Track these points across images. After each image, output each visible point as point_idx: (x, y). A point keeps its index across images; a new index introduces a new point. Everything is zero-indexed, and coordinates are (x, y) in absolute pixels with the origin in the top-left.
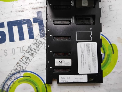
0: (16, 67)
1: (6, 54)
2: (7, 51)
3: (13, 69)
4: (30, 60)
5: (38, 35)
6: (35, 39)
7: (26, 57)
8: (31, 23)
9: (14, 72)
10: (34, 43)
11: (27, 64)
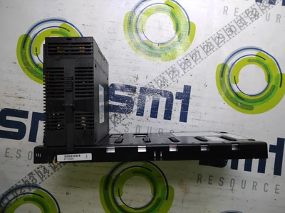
0: (28, 177)
1: (18, 156)
2: (21, 152)
3: (22, 180)
4: (50, 174)
7: (44, 169)
9: (22, 183)
11: (44, 179)
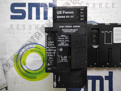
0: (31, 39)
1: (24, 28)
2: (25, 26)
3: (28, 41)
4: (42, 36)
5: (51, 17)
6: (48, 20)
7: (39, 33)
8: (47, 7)
9: (28, 43)
10: (47, 23)
11: (39, 39)
